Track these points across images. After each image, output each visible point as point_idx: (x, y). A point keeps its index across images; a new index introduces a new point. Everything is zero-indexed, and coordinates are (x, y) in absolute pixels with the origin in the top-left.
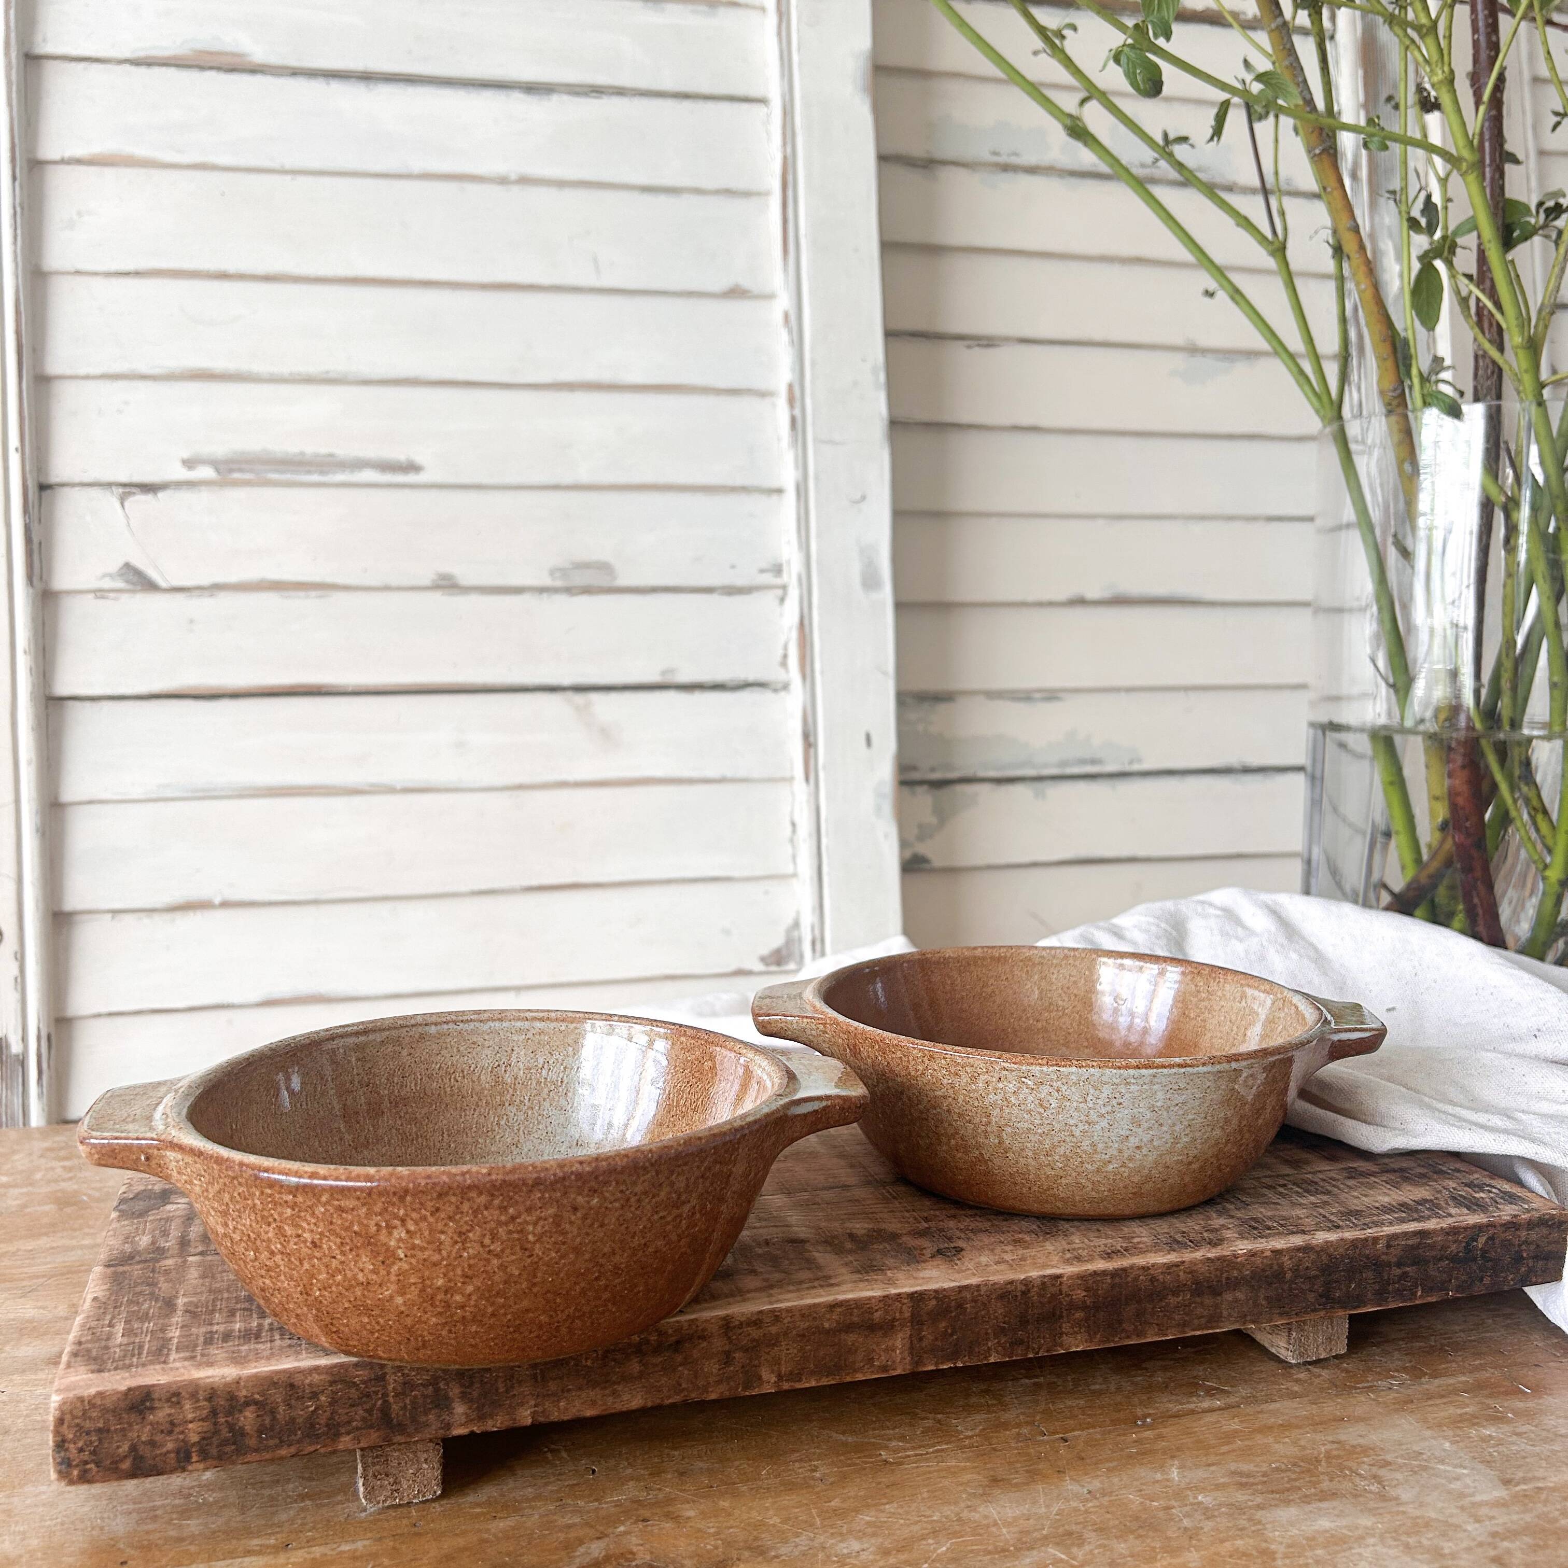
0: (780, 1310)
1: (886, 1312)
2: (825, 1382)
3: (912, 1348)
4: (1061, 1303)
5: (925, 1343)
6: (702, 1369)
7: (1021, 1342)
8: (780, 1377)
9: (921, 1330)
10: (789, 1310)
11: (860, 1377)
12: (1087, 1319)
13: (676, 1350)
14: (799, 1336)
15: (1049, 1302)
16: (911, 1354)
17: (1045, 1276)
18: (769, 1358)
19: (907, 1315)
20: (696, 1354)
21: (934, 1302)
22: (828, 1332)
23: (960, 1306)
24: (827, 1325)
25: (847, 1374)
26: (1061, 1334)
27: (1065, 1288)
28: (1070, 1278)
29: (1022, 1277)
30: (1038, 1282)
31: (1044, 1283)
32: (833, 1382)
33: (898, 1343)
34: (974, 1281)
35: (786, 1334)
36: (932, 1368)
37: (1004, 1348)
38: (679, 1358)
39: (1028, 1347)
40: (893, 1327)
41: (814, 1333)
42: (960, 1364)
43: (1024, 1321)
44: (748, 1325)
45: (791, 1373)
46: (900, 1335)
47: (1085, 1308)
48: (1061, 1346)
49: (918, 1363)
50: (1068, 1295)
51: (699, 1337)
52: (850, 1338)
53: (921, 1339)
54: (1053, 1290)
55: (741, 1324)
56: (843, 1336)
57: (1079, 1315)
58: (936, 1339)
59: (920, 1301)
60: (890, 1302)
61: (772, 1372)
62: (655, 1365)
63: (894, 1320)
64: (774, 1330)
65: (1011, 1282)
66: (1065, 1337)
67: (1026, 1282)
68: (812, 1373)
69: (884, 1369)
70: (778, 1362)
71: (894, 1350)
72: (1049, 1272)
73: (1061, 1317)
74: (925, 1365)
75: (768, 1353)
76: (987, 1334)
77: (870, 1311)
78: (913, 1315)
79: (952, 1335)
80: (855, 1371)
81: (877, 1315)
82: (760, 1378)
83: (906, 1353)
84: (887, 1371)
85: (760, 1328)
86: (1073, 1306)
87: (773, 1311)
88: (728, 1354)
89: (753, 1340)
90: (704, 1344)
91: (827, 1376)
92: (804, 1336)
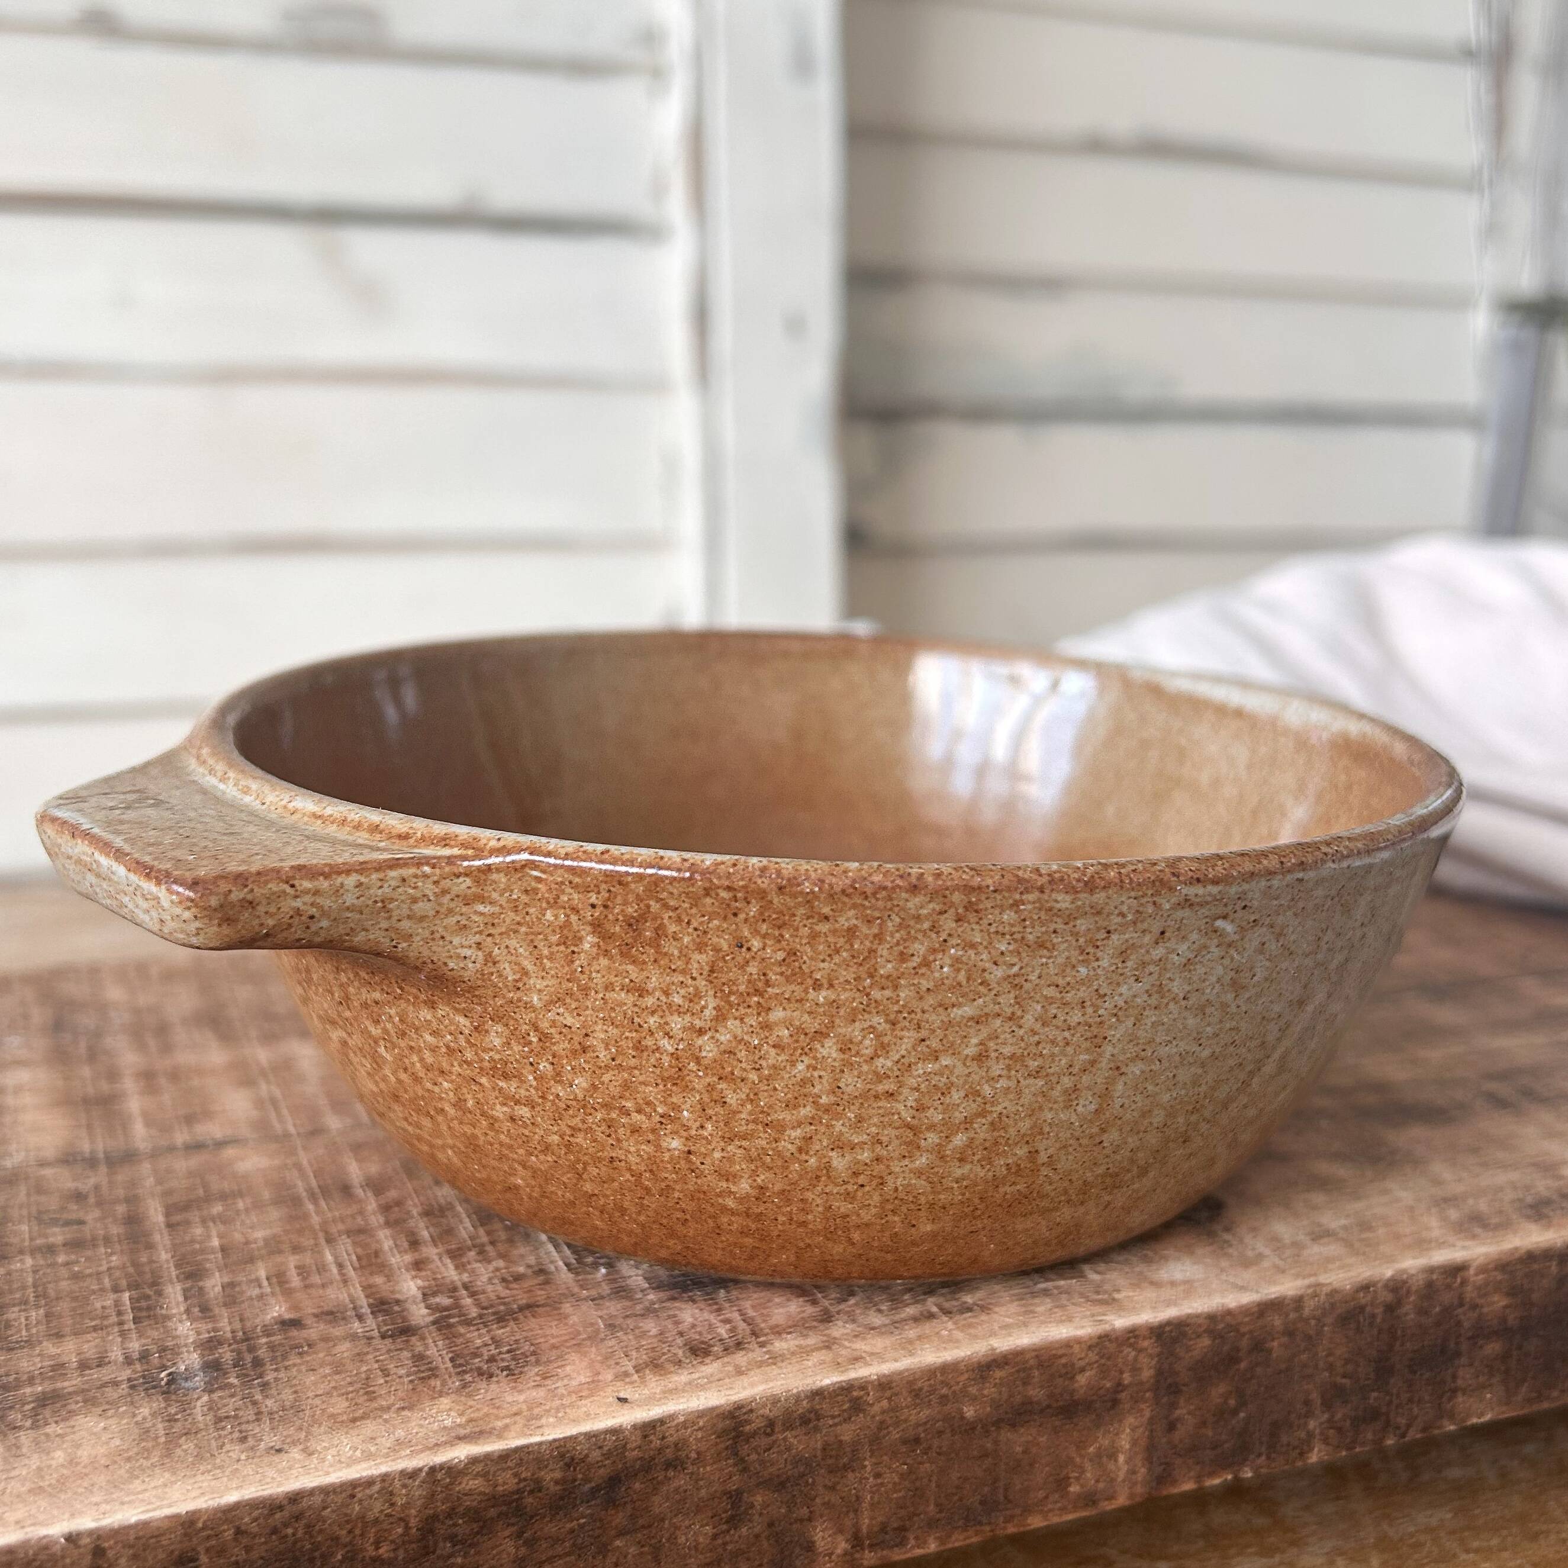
0: (863, 1385)
1: (1104, 1372)
2: (958, 1541)
3: (1151, 1448)
4: (1459, 1324)
5: (1180, 1433)
6: (672, 1539)
7: (1374, 1415)
8: (857, 1541)
9: (1173, 1406)
10: (884, 1385)
11: (1036, 1522)
12: (1505, 1357)
13: (612, 1503)
14: (905, 1442)
15: (1438, 1324)
16: (1149, 1460)
17: (1431, 1270)
18: (835, 1499)
19: (1147, 1374)
20: (659, 1504)
21: (1206, 1341)
22: (970, 1428)
23: (1258, 1346)
24: (969, 1412)
25: (1009, 1519)
26: (1454, 1391)
27: (1470, 1292)
28: (1483, 1269)
29: (1389, 1273)
30: (1421, 1280)
31: (1430, 1285)
32: (974, 1540)
33: (1125, 1442)
34: (1287, 1287)
35: (875, 1440)
36: (1188, 1486)
37: (1340, 1430)
38: (620, 1518)
39: (1388, 1423)
40: (1115, 1402)
41: (940, 1433)
42: (1249, 1474)
43: (1383, 1369)
44: (788, 1425)
45: (884, 1529)
46: (1131, 1420)
47: (1502, 1331)
48: (1452, 1417)
49: (1164, 1477)
50: (1474, 1307)
51: (669, 1465)
52: (1016, 1440)
53: (1171, 1427)
54: (1447, 1298)
55: (771, 1424)
56: (1006, 1435)
57: (1493, 1348)
58: (1204, 1424)
59: (1175, 1341)
60: (1112, 1347)
61: (841, 1531)
62: (557, 1540)
63: (1119, 1387)
64: (847, 1433)
65: (1365, 1287)
66: (1460, 1399)
67: (1397, 1287)
68: (932, 1524)
69: (1090, 1499)
70: (853, 1506)
71: (1113, 1456)
72: (1440, 1257)
73: (1458, 1354)
74: (1174, 1482)
75: (833, 1488)
76: (1307, 1403)
77: (1070, 1373)
78: (1160, 1373)
79: (1235, 1412)
80: (1027, 1510)
81: (1082, 1380)
82: (810, 1547)
83: (1138, 1461)
84: (1094, 1503)
85: (816, 1429)
86: (1481, 1332)
87: (847, 1388)
88: (735, 1497)
89: (797, 1461)
90: (681, 1481)
91: (965, 1529)
92: (917, 1440)
